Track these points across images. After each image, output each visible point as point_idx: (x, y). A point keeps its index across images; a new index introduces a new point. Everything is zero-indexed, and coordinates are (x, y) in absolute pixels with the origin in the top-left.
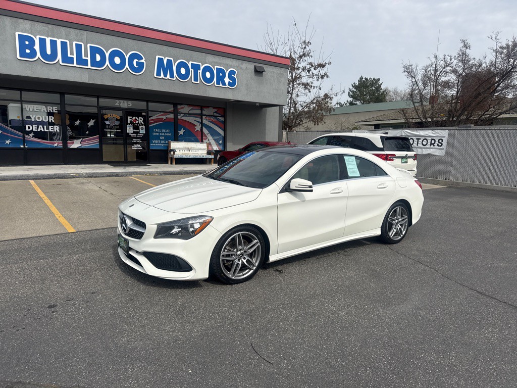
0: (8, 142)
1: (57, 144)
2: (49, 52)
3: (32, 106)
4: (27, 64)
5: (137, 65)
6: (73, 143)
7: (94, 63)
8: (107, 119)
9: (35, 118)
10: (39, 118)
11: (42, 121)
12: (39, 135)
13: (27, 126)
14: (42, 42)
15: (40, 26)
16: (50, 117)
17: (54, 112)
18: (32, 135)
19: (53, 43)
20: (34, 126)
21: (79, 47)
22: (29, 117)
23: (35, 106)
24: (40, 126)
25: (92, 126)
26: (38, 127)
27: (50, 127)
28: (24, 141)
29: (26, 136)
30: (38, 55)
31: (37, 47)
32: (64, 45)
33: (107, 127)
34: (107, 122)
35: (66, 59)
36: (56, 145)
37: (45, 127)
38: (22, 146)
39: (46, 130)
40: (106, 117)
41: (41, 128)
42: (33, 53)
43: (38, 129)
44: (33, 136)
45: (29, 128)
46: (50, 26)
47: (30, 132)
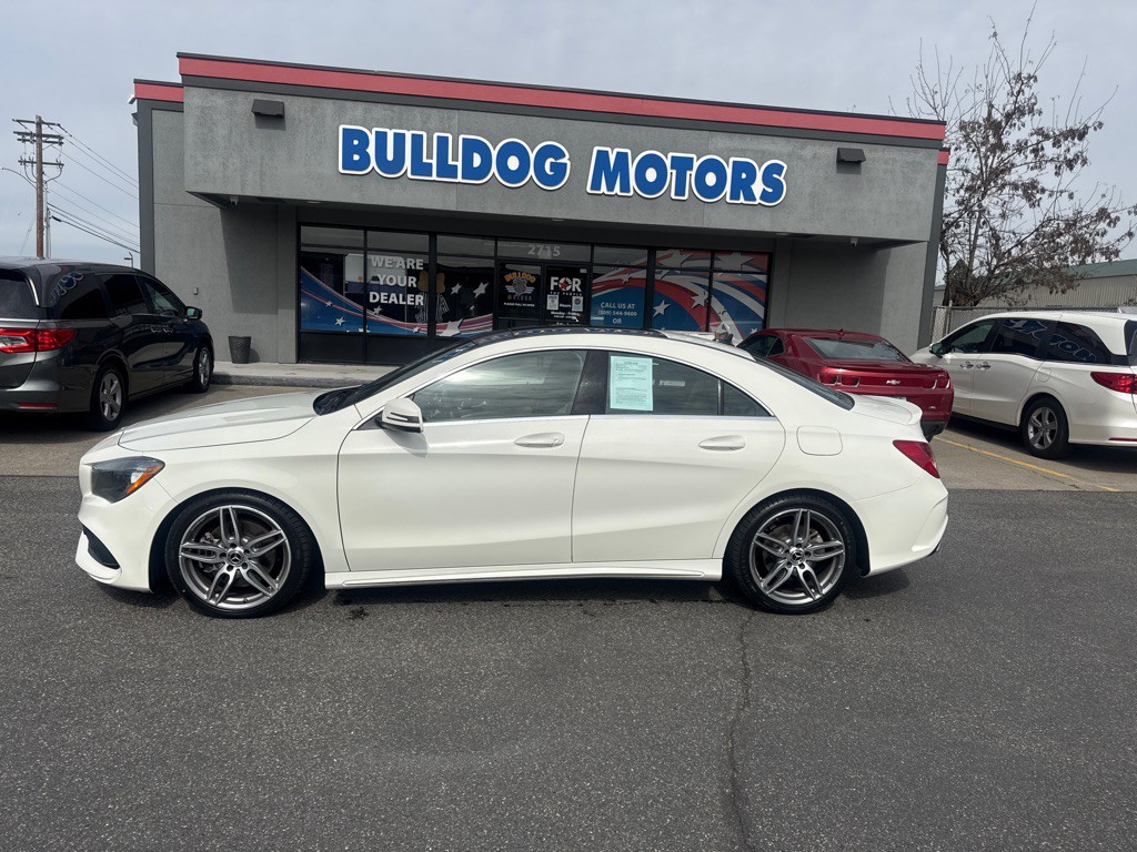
0: (340, 321)
1: (420, 328)
2: (390, 157)
3: (382, 257)
4: (355, 179)
5: (551, 171)
6: (445, 328)
7: (469, 171)
8: (511, 283)
9: (385, 280)
10: (391, 280)
11: (397, 285)
12: (391, 311)
13: (371, 294)
14: (381, 138)
15: (379, 111)
16: (410, 278)
17: (418, 268)
18: (378, 310)
19: (399, 139)
20: (382, 294)
21: (443, 142)
22: (376, 279)
23: (387, 258)
24: (393, 295)
25: (481, 295)
26: (389, 297)
27: (409, 296)
28: (365, 322)
29: (369, 312)
30: (373, 163)
31: (371, 150)
32: (417, 140)
33: (510, 297)
34: (510, 289)
35: (420, 167)
36: (416, 330)
37: (401, 296)
38: (361, 330)
39: (401, 302)
40: (508, 278)
41: (393, 299)
42: (365, 160)
43: (388, 300)
44: (380, 313)
45: (374, 297)
46: (396, 108)
47: (376, 305)
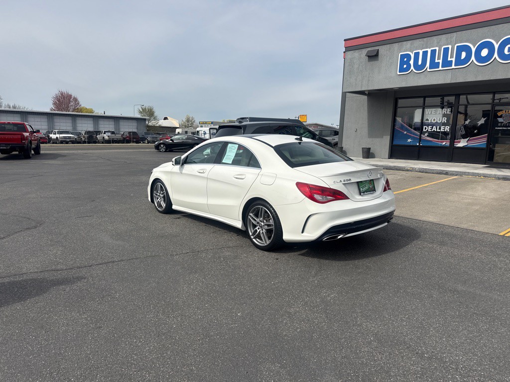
0: (409, 140)
1: (445, 143)
2: (420, 63)
3: (431, 109)
4: (404, 76)
5: (508, 51)
6: (459, 142)
7: (459, 61)
8: (501, 117)
9: (431, 120)
10: (434, 120)
11: (437, 122)
12: (433, 135)
13: (424, 127)
14: (417, 55)
15: (417, 42)
16: (443, 118)
17: (448, 113)
18: (426, 134)
19: (425, 53)
20: (429, 127)
21: (446, 50)
22: (427, 120)
23: (433, 109)
24: (434, 127)
25: (482, 124)
26: (432, 128)
27: (442, 127)
28: (420, 140)
29: (422, 136)
30: (412, 68)
31: (412, 62)
32: (433, 52)
33: (499, 125)
34: (500, 120)
35: (434, 65)
36: (444, 143)
37: (438, 127)
38: (418, 144)
39: (438, 130)
40: (499, 114)
41: (434, 129)
43: (432, 129)
44: (428, 136)
45: (426, 128)
46: (425, 39)
47: (425, 132)
